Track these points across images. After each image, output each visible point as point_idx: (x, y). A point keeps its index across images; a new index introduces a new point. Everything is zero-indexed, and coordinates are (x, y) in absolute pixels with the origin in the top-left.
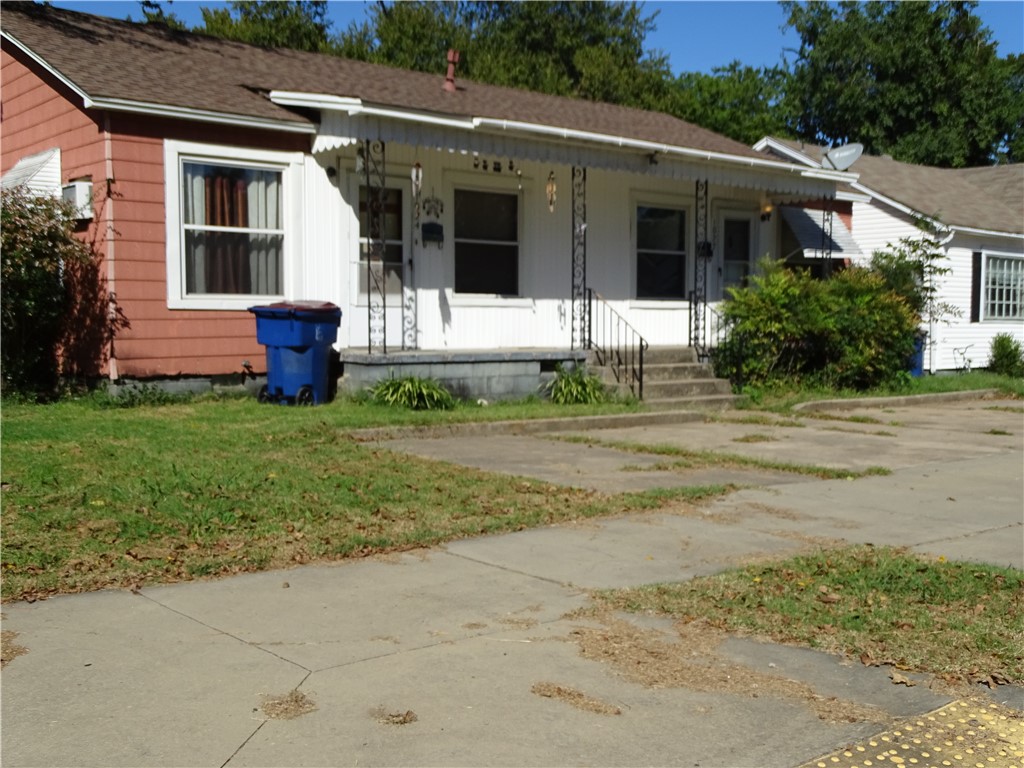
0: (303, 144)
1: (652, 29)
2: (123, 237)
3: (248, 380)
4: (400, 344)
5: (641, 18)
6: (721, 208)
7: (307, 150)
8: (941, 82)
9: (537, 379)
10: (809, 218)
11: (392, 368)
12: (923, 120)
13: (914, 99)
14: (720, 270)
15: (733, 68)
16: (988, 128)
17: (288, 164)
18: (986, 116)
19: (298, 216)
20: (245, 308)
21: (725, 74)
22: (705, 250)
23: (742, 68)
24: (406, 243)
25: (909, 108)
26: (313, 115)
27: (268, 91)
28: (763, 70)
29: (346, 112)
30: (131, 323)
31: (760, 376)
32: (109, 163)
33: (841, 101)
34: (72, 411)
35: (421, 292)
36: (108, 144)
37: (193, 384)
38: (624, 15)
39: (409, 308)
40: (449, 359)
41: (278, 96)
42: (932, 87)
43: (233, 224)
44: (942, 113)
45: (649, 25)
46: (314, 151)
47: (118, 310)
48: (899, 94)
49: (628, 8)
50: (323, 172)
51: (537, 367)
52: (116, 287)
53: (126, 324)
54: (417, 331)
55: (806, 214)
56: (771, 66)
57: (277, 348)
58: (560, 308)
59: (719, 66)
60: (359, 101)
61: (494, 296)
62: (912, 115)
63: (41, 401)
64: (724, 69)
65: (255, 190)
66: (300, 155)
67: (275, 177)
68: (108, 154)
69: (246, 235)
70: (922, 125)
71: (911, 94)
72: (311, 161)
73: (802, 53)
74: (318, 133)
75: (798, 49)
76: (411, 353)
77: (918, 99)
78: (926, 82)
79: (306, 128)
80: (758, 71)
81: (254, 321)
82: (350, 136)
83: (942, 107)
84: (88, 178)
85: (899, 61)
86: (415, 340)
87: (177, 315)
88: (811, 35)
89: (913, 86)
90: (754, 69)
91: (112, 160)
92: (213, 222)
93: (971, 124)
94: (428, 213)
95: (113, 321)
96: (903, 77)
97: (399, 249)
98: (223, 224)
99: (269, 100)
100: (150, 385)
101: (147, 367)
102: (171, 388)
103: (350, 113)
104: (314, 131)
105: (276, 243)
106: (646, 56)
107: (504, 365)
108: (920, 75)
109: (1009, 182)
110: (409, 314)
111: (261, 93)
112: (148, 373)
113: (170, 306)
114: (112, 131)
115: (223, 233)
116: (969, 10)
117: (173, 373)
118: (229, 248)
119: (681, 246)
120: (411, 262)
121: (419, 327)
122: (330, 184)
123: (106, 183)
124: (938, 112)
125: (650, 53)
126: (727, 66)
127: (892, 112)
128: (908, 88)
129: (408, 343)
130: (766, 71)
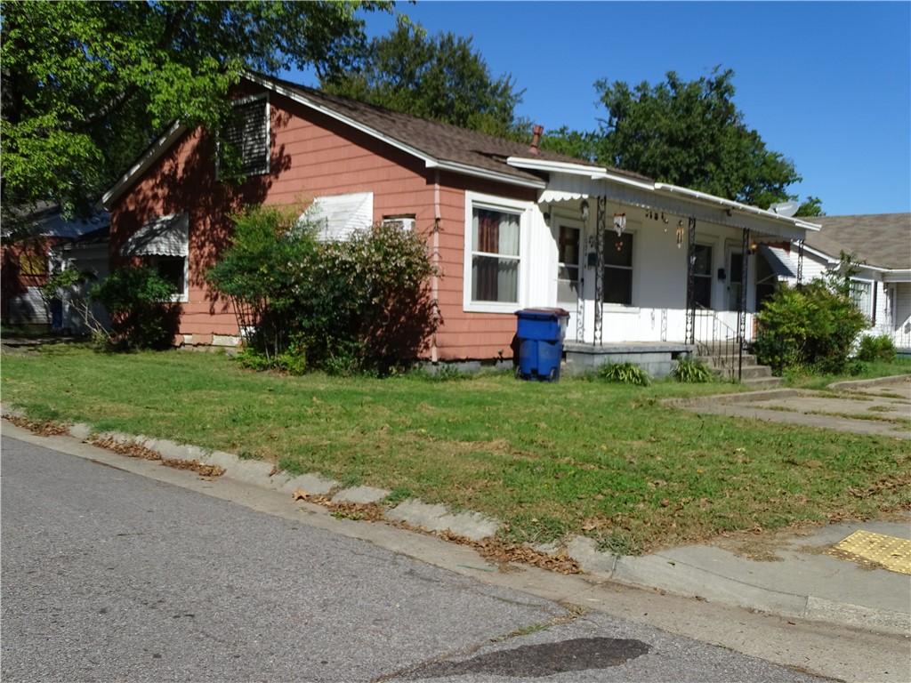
0: (532, 195)
1: (519, 101)
2: (443, 259)
3: (499, 363)
4: (575, 338)
5: (513, 93)
6: (730, 245)
7: (535, 200)
8: (711, 149)
9: (669, 365)
10: (773, 253)
11: (606, 356)
12: (699, 175)
13: (693, 160)
14: (728, 288)
15: (562, 131)
16: (738, 182)
17: (524, 210)
18: (735, 174)
19: (529, 247)
20: (513, 312)
21: (557, 136)
22: (721, 274)
23: (570, 131)
24: (580, 266)
25: (689, 166)
26: (545, 176)
27: (506, 157)
28: (585, 134)
29: (590, 177)
30: (445, 321)
31: (788, 364)
32: (437, 207)
33: (644, 159)
34: (399, 384)
35: (586, 301)
36: (437, 193)
37: (472, 365)
38: (500, 90)
39: (580, 313)
40: (632, 351)
41: (513, 161)
42: (704, 152)
43: (492, 252)
44: (711, 171)
45: (518, 99)
46: (540, 201)
47: (439, 312)
48: (682, 156)
49: (503, 85)
50: (541, 215)
51: (669, 356)
52: (438, 294)
53: (442, 322)
54: (584, 330)
55: (770, 250)
56: (591, 132)
57: (536, 341)
58: (652, 314)
59: (552, 129)
60: (605, 170)
61: (619, 305)
62: (691, 172)
63: (380, 377)
64: (556, 132)
65: (504, 227)
66: (532, 203)
67: (514, 219)
68: (437, 200)
69: (497, 259)
70: (698, 178)
71: (690, 156)
72: (536, 207)
73: (610, 124)
74: (546, 189)
75: (607, 120)
76: (580, 345)
77: (696, 160)
78: (701, 148)
79: (538, 184)
80: (582, 135)
81: (516, 321)
82: (581, 193)
83: (711, 167)
84: (412, 216)
85: (686, 133)
86: (582, 336)
87: (468, 316)
88: (618, 110)
89: (692, 151)
90: (579, 133)
91: (440, 204)
92: (481, 250)
93: (727, 180)
94: (592, 246)
95: (435, 320)
96: (686, 144)
97: (576, 270)
98: (487, 251)
99: (506, 163)
100: (451, 365)
101: (451, 353)
102: (462, 367)
103: (593, 178)
104: (544, 187)
105: (513, 266)
106: (515, 122)
107: (655, 355)
108: (697, 143)
109: (838, 228)
110: (580, 317)
111: (494, 157)
112: (452, 358)
113: (465, 310)
114: (441, 184)
115: (487, 257)
116: (728, 98)
117: (464, 357)
118: (490, 268)
119: (708, 272)
120: (583, 280)
121: (585, 327)
122: (544, 224)
123: (434, 221)
124: (709, 170)
125: (520, 119)
126: (558, 130)
127: (678, 169)
128: (688, 152)
129: (580, 338)
130: (587, 135)
